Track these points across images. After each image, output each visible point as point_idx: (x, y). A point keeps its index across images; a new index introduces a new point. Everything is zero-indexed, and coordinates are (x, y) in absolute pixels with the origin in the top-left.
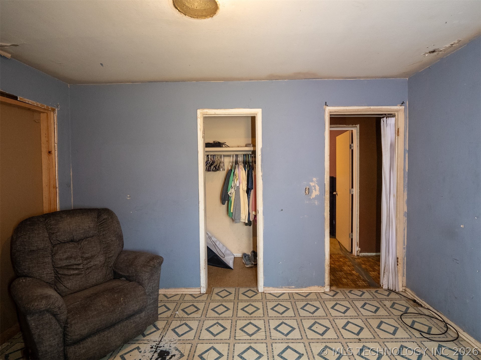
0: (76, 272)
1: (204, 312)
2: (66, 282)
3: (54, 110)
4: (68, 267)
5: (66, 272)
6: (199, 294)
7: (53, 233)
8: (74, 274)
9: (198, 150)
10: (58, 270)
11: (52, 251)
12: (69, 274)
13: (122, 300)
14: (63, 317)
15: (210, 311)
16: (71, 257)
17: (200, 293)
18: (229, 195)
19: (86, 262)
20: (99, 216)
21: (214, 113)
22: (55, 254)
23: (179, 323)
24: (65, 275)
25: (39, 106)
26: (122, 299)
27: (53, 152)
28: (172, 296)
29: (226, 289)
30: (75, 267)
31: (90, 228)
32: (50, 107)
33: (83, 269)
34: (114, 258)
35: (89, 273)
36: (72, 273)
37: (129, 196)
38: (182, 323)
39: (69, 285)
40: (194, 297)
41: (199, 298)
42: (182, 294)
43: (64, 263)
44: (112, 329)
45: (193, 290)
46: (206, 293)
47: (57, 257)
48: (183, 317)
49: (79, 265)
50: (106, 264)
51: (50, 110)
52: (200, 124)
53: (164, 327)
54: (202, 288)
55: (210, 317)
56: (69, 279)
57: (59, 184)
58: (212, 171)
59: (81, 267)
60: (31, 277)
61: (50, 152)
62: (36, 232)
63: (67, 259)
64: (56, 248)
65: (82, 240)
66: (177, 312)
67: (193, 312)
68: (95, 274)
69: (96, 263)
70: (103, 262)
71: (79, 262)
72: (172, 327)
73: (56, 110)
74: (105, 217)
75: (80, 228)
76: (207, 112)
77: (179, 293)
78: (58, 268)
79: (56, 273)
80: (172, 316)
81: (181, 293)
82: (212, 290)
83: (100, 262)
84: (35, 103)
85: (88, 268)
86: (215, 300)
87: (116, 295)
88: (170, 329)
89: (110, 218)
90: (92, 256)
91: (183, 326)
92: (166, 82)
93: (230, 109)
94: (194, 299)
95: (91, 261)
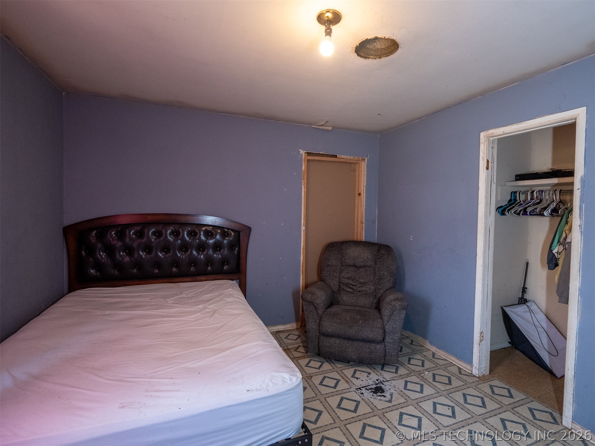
0: (351, 290)
1: (452, 390)
2: (342, 295)
3: (364, 160)
4: (347, 285)
5: (345, 288)
6: (469, 373)
7: (343, 256)
8: (349, 291)
9: (479, 186)
10: (341, 284)
11: (340, 269)
12: (346, 290)
13: (361, 323)
14: (320, 312)
15: (460, 394)
16: (351, 278)
17: (472, 374)
18: (556, 255)
19: (359, 285)
20: (379, 251)
21: (503, 133)
22: (342, 272)
23: (418, 380)
24: (344, 289)
25: (352, 159)
26: (361, 321)
27: (362, 194)
28: (440, 358)
29: (511, 389)
30: (351, 286)
31: (368, 258)
32: (360, 158)
33: (356, 290)
34: (382, 291)
35: (359, 295)
36: (348, 290)
37: (412, 236)
38: (420, 383)
39: (344, 298)
40: (460, 373)
41: (465, 376)
42: (451, 363)
43: (346, 281)
44: (351, 342)
45: (465, 365)
46: (479, 378)
47: (342, 275)
48: (427, 379)
49: (354, 286)
50: (374, 294)
51: (360, 160)
52: (483, 151)
53: (402, 374)
54: (474, 368)
55: (451, 397)
56: (345, 294)
57: (365, 220)
58: (530, 215)
59: (355, 288)
60: (325, 282)
61: (359, 194)
62: (333, 252)
63: (348, 278)
64: (343, 268)
65: (361, 267)
66: (427, 373)
67: (441, 383)
68: (364, 298)
69: (366, 289)
70: (372, 291)
71: (355, 284)
72: (408, 379)
73: (366, 159)
74: (383, 252)
75: (360, 257)
76: (493, 133)
77: (448, 360)
78: (341, 283)
79: (339, 286)
80: (419, 372)
81: (451, 361)
82: (490, 380)
83: (370, 289)
84: (348, 157)
85: (359, 291)
86: (480, 389)
87: (358, 317)
88: (405, 379)
89: (386, 254)
90: (365, 282)
91: (418, 385)
92: (449, 108)
93: (527, 122)
94: (458, 374)
95: (363, 287)
